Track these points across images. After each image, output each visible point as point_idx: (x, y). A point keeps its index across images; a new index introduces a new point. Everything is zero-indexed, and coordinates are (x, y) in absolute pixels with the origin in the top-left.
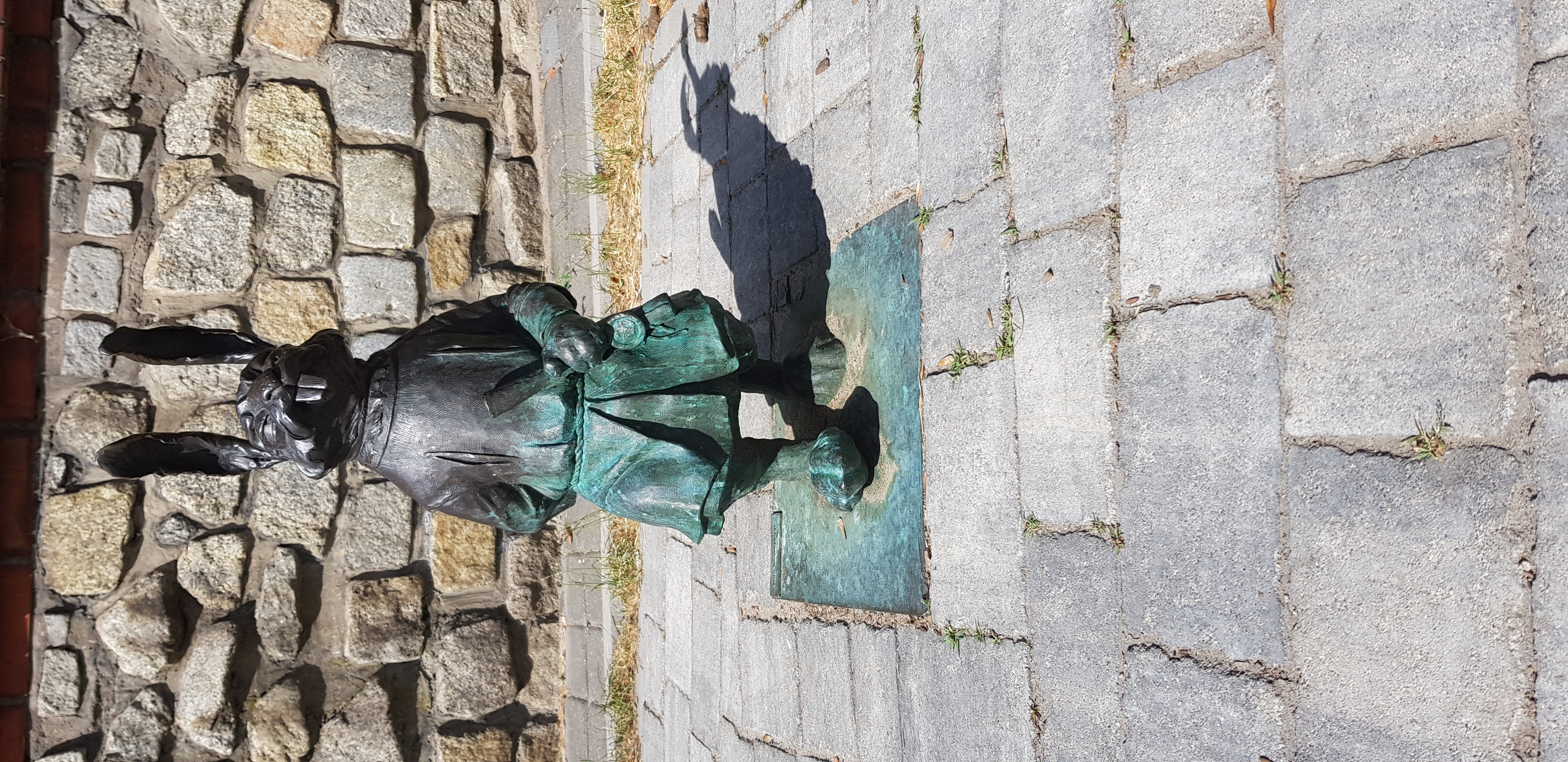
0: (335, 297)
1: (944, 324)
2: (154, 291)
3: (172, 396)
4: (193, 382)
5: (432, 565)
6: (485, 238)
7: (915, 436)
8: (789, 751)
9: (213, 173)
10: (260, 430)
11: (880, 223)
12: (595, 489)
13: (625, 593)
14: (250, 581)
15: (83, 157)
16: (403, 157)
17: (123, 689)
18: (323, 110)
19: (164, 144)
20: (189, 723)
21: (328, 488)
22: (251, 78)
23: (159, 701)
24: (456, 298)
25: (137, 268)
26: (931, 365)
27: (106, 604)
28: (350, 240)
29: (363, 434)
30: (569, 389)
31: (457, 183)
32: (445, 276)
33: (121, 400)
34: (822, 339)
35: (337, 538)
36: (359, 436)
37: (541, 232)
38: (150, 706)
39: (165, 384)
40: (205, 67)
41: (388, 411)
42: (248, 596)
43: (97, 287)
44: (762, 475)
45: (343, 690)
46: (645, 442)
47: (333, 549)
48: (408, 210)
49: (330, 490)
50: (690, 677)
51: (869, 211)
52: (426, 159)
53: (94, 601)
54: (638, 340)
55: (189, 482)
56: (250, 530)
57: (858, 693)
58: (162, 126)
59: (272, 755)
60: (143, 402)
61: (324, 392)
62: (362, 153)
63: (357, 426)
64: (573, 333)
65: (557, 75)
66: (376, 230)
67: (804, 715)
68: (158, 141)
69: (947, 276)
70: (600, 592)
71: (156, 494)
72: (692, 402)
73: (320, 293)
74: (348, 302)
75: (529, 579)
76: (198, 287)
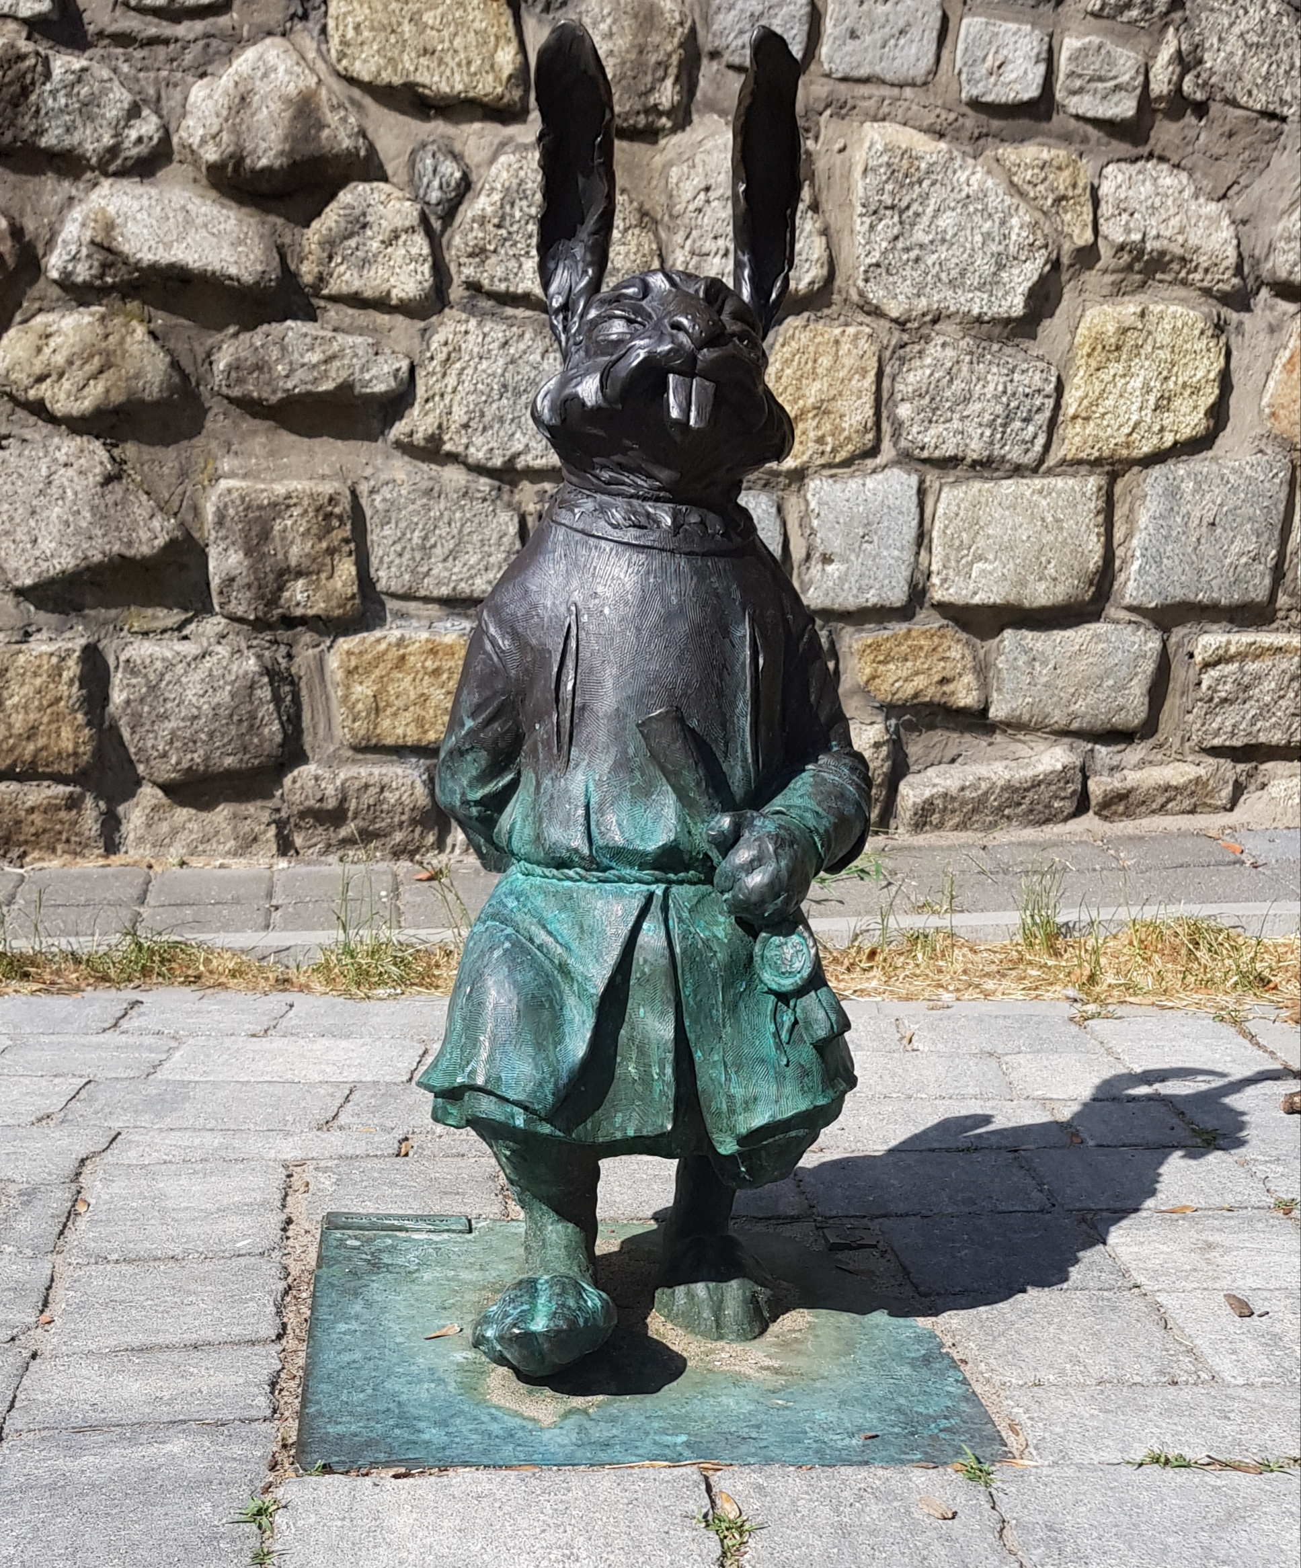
0: (847, 463)
1: (793, 1502)
2: (861, 140)
3: (674, 172)
4: (699, 210)
5: (378, 633)
6: (948, 729)
7: (601, 1454)
8: (61, 1242)
9: (1067, 247)
10: (618, 312)
11: (967, 1400)
12: (511, 903)
13: (330, 970)
14: (350, 311)
15: (1096, 15)
16: (1091, 584)
17: (163, 84)
18: (1176, 443)
19: (1119, 160)
20: (103, 203)
21: (513, 450)
22: (1234, 316)
23: (142, 150)
24: (843, 678)
25: (900, 111)
26: (723, 1481)
27: (311, 55)
28: (946, 489)
29: (609, 494)
30: (686, 857)
31: (1044, 679)
32: (881, 658)
33: (669, 82)
34: (768, 1302)
35: (424, 466)
36: (606, 488)
37: (956, 828)
38: (133, 134)
39: (697, 160)
40: (1254, 233)
41: (650, 538)
42: (325, 309)
43: (868, 39)
44: (535, 1197)
45: (162, 476)
46: (593, 991)
47: (406, 458)
48: (998, 593)
49: (509, 453)
50: (186, 1078)
51: (988, 1381)
52: (1087, 626)
53: (316, 33)
54: (769, 978)
55: (524, 203)
56: (441, 311)
57: (162, 1357)
58: (1150, 156)
59: (47, 351)
60: (664, 121)
61: (683, 424)
62: (1098, 513)
63: (623, 484)
64: (783, 863)
65: (1232, 858)
66: (964, 535)
67: (124, 1267)
68: (1124, 148)
69: (875, 1508)
70: (331, 927)
71: (503, 144)
72: (662, 1073)
73: (854, 436)
74: (838, 486)
75: (353, 805)
76: (867, 220)
